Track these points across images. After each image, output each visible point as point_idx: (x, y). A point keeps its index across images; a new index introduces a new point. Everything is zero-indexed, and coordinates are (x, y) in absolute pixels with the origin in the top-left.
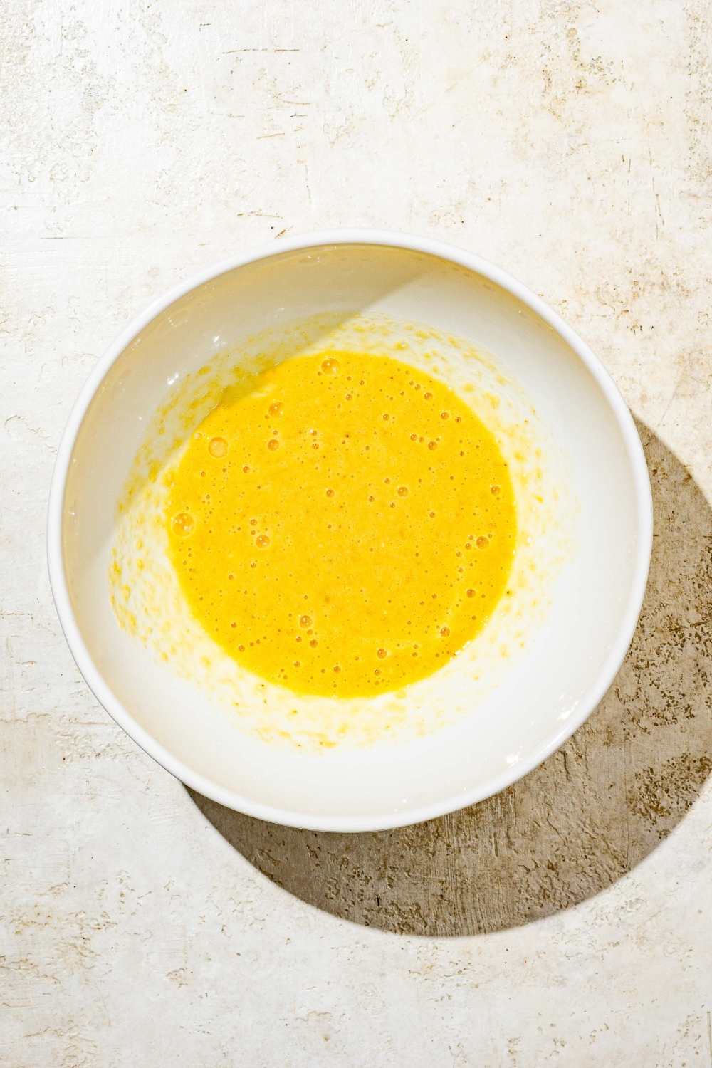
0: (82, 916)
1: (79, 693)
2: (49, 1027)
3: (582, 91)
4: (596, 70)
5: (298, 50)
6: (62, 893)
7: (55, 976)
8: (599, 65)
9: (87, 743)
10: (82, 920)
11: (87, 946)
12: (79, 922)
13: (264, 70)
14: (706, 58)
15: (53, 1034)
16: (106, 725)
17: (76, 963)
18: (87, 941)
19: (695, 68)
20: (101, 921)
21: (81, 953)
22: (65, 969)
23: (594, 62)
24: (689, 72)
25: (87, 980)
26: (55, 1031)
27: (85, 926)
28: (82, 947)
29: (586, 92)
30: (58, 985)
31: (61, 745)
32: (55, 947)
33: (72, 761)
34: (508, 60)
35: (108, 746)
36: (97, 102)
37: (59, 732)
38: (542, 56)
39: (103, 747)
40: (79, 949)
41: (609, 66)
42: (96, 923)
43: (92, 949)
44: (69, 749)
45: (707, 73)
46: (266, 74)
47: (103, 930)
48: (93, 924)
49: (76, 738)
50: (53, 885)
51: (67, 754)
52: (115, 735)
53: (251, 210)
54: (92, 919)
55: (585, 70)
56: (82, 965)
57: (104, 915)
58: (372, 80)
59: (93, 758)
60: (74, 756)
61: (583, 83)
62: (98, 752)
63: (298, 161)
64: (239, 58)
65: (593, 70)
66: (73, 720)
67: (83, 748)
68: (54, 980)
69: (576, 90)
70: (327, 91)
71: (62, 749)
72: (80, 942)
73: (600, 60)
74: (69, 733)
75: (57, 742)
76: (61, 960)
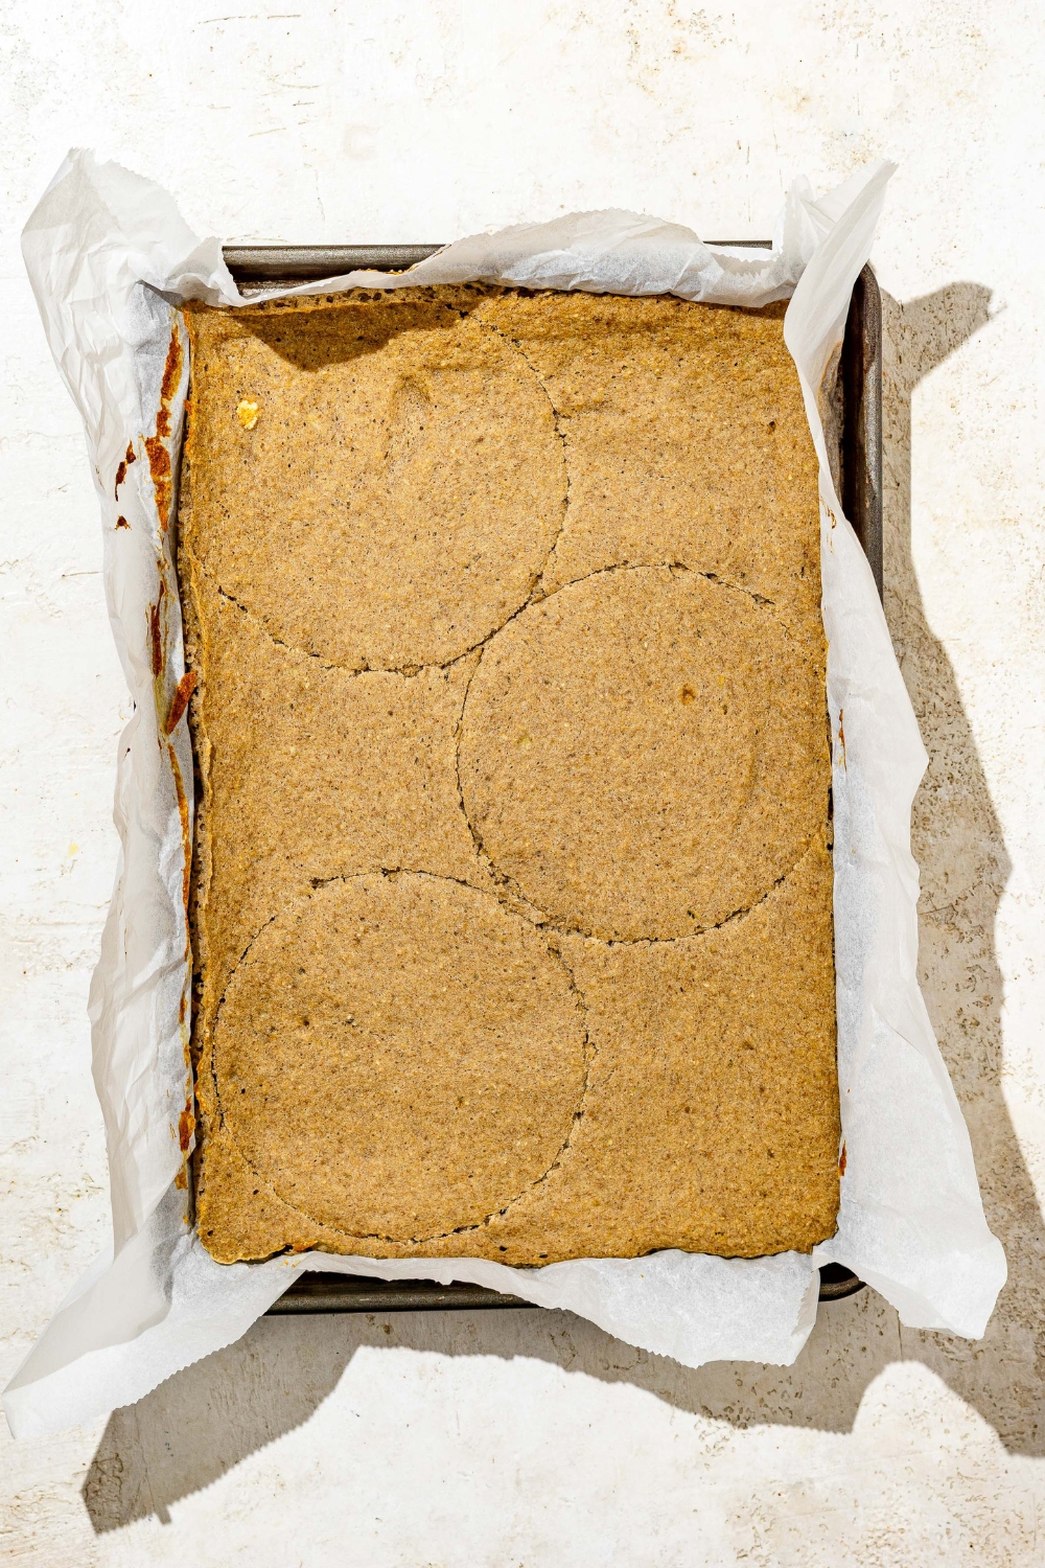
0: (57, 1179)
1: (41, 884)
2: (18, 1329)
3: (680, 57)
4: (699, 28)
5: (298, 16)
6: (29, 1151)
7: (24, 1261)
8: (703, 20)
9: (54, 950)
10: (57, 1185)
11: (65, 1219)
12: (52, 1187)
13: (255, 44)
14: (845, 7)
15: (24, 1337)
16: (79, 925)
17: (51, 1242)
18: (65, 1213)
19: (831, 20)
20: (82, 1185)
21: (57, 1230)
22: (37, 1250)
23: (695, 18)
24: (824, 26)
25: (67, 1265)
26: (27, 1333)
27: (61, 1192)
28: (59, 1222)
29: (686, 58)
30: (28, 1273)
31: (21, 954)
32: (22, 1222)
33: (35, 974)
34: (581, 19)
35: (83, 953)
36: (33, 96)
37: (16, 937)
38: (625, 11)
39: (76, 955)
40: (55, 1224)
41: (715, 22)
42: (76, 1188)
43: (72, 1223)
44: (30, 958)
45: (847, 26)
46: (257, 50)
47: (86, 1197)
48: (72, 1190)
49: (39, 945)
50: (16, 1140)
51: (28, 965)
52: (91, 938)
53: (245, 233)
54: (71, 1183)
55: (684, 29)
56: (59, 1245)
57: (87, 1178)
58: (400, 53)
59: (63, 970)
60: (38, 968)
61: (682, 45)
62: (69, 961)
63: (305, 164)
64: (221, 29)
65: (695, 29)
66: (35, 921)
67: (48, 957)
68: (23, 1267)
69: (673, 55)
70: (339, 69)
71: (21, 958)
72: (56, 1215)
73: (703, 14)
74: (30, 938)
75: (15, 950)
76: (31, 1239)
